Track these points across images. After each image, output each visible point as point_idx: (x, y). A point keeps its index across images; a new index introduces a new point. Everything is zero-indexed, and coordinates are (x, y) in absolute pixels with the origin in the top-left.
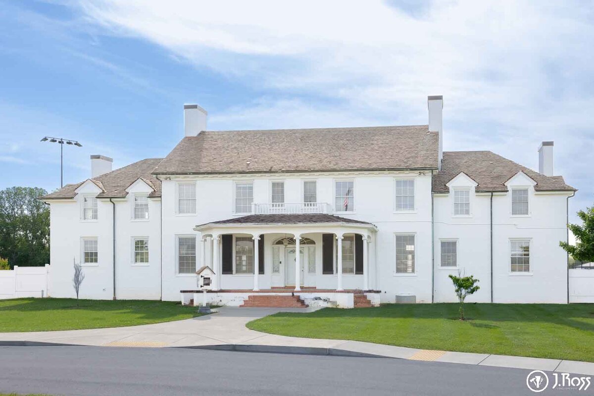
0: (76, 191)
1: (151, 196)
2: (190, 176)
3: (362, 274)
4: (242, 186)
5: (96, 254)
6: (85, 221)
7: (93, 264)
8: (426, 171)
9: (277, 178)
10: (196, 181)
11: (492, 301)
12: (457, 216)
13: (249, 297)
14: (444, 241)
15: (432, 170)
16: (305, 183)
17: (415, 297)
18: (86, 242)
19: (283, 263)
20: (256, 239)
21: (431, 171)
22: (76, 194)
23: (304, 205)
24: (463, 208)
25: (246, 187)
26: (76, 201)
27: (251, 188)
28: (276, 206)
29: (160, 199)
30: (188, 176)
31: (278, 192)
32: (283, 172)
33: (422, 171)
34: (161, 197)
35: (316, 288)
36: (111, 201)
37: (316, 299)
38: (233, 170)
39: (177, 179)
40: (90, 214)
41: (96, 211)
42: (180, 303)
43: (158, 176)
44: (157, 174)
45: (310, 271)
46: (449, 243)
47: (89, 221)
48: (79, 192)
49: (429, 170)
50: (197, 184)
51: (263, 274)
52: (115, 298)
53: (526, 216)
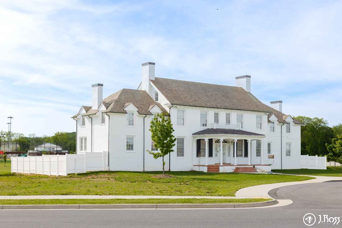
0: (124, 109)
3: (248, 157)
4: (202, 113)
5: (132, 146)
7: (131, 151)
8: (268, 113)
9: (216, 111)
10: (185, 109)
12: (271, 132)
18: (127, 138)
20: (236, 141)
21: (270, 113)
23: (226, 125)
24: (272, 129)
25: (204, 114)
27: (206, 115)
28: (216, 125)
31: (216, 118)
35: (231, 164)
44: (173, 104)
45: (228, 156)
50: (186, 111)
51: (212, 157)
52: (144, 170)
53: (289, 133)
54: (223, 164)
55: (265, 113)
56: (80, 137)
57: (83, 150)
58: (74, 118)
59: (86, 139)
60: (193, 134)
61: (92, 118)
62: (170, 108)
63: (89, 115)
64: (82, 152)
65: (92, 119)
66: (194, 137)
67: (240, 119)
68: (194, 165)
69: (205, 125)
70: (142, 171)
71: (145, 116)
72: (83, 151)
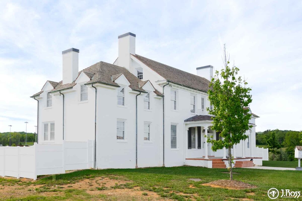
10: (178, 89)
18: (118, 122)
34: (163, 96)
43: (169, 83)
50: (178, 92)
51: (201, 149)
52: (137, 166)
54: (209, 156)
56: (43, 122)
57: (47, 140)
58: (34, 97)
59: (53, 125)
60: (185, 121)
61: (64, 95)
62: (164, 86)
63: (60, 91)
64: (46, 141)
65: (64, 97)
66: (186, 124)
68: (186, 159)
69: (193, 111)
70: (134, 168)
71: (139, 93)
72: (49, 141)
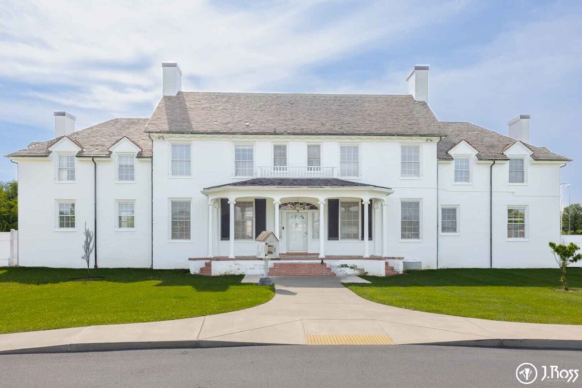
0: (50, 149)
1: (140, 156)
2: (188, 135)
4: (241, 148)
5: (73, 218)
6: (60, 182)
7: (70, 229)
8: (433, 138)
9: (280, 140)
10: (192, 141)
11: (491, 266)
12: (457, 183)
13: (274, 264)
14: (445, 207)
15: (441, 137)
16: (309, 146)
17: (420, 263)
19: (285, 228)
21: (439, 138)
22: (50, 152)
23: (307, 169)
24: (463, 175)
25: (245, 149)
26: (50, 160)
27: (251, 151)
28: (280, 169)
29: (150, 159)
30: (185, 135)
31: (280, 155)
32: (289, 134)
33: (429, 138)
34: (152, 157)
36: (93, 161)
37: (342, 267)
38: (234, 130)
39: (170, 139)
40: (65, 174)
41: (73, 171)
42: (188, 271)
43: (151, 134)
44: (150, 132)
45: (313, 238)
46: (449, 210)
47: (64, 182)
48: (53, 151)
49: (438, 136)
53: (522, 184)
55: (425, 138)
67: (350, 156)
71: (91, 159)
